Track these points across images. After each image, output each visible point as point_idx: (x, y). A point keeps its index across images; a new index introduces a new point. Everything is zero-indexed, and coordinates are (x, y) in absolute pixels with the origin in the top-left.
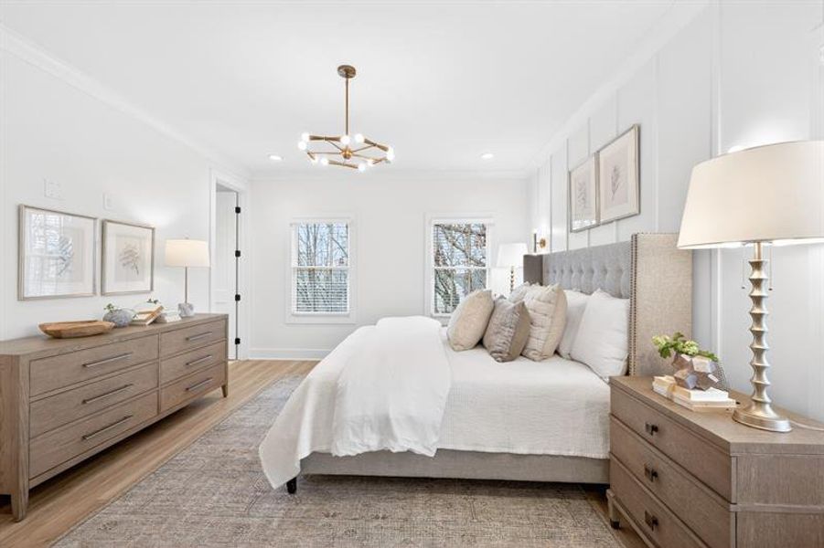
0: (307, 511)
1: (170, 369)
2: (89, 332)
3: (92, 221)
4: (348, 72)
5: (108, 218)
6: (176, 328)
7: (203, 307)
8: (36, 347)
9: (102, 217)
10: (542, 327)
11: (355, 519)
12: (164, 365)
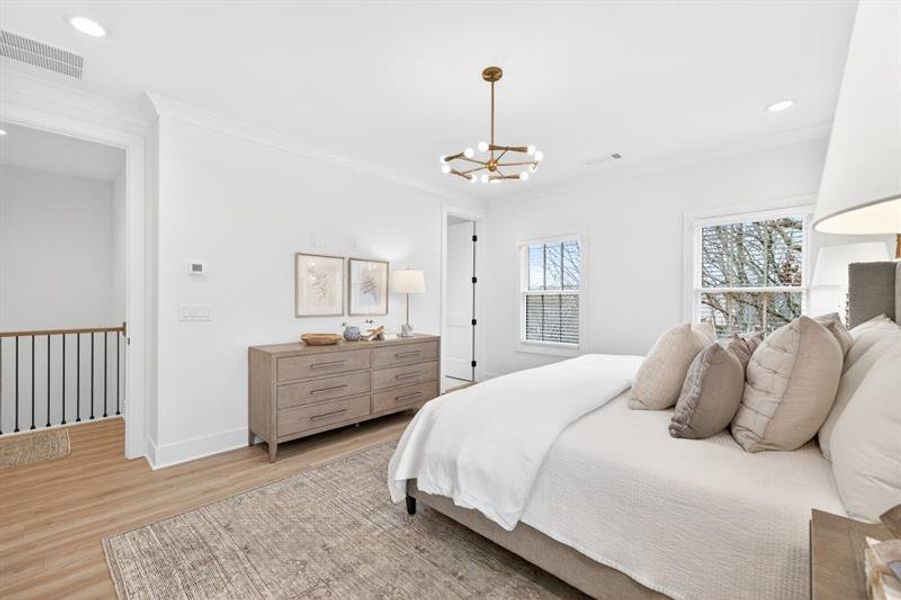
0: (408, 535)
1: (382, 377)
2: (323, 342)
3: (341, 260)
4: (492, 75)
5: (353, 256)
6: (392, 344)
7: (422, 328)
8: (299, 348)
9: (347, 256)
10: (768, 393)
11: (436, 565)
12: (376, 374)
